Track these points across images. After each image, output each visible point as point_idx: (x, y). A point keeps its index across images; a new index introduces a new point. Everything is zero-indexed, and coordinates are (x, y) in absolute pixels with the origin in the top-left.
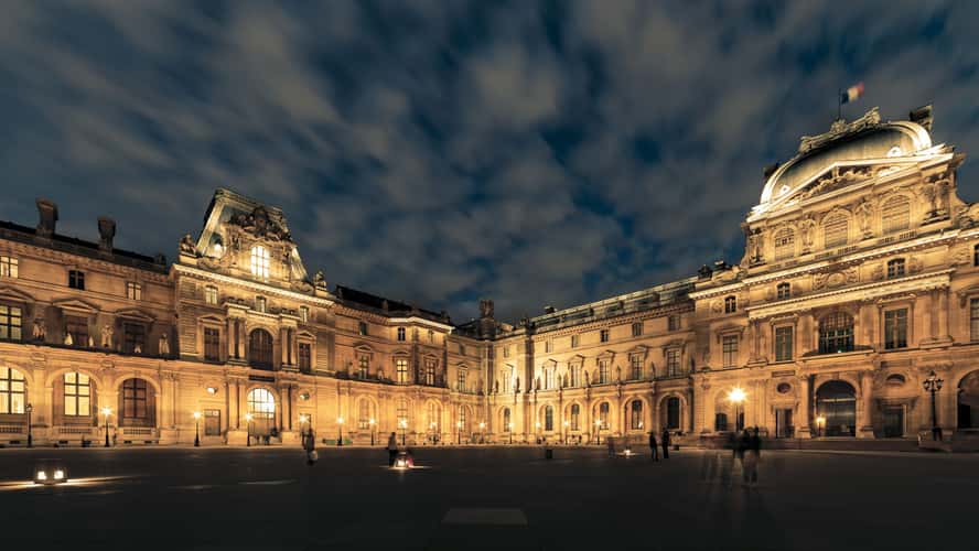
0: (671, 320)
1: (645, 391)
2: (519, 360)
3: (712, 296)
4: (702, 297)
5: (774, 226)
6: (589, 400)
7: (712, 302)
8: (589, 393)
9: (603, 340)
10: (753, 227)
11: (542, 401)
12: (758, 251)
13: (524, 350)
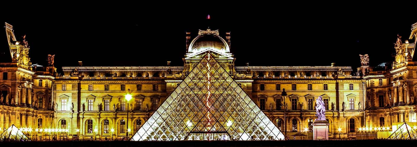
0: (154, 86)
1: (144, 116)
2: (73, 94)
3: (173, 82)
4: (169, 82)
5: (193, 62)
6: (116, 118)
7: (173, 84)
8: (116, 115)
9: (122, 90)
10: (187, 61)
11: (87, 117)
12: (188, 70)
13: (77, 88)
